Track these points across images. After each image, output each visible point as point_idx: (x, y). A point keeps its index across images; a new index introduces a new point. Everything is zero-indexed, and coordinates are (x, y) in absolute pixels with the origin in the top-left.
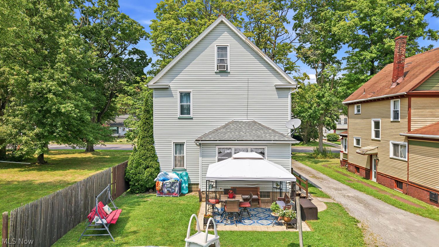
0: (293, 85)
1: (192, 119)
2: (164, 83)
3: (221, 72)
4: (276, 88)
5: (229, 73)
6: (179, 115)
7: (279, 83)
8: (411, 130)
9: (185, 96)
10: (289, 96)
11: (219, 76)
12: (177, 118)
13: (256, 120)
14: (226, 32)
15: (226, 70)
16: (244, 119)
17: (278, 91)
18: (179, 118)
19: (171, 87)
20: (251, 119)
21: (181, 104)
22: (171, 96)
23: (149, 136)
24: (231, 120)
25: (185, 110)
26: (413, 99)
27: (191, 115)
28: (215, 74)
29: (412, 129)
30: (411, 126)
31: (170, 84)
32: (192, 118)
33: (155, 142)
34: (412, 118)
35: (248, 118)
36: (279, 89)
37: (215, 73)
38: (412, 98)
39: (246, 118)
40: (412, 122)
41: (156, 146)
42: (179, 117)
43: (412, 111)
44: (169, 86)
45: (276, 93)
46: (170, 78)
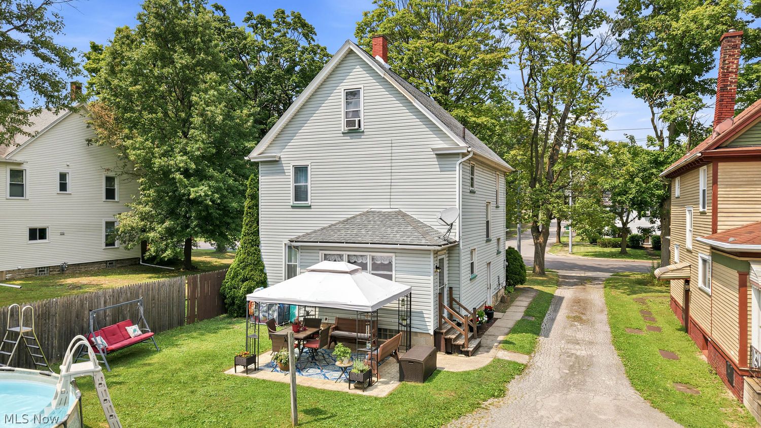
0: (462, 148)
1: (309, 207)
2: (274, 153)
3: (351, 132)
4: (436, 154)
5: (363, 132)
6: (292, 202)
7: (440, 144)
8: (719, 231)
9: (301, 171)
10: (458, 167)
11: (348, 138)
12: (290, 207)
13: (403, 210)
14: (358, 67)
15: (357, 127)
16: (384, 207)
17: (439, 159)
18: (293, 207)
19: (282, 159)
20: (397, 206)
21: (296, 184)
22: (283, 172)
23: (252, 233)
24: (365, 210)
25: (300, 194)
26: (722, 166)
27: (309, 202)
28: (342, 135)
29: (721, 228)
30: (719, 223)
31: (282, 154)
34: (719, 206)
35: (392, 207)
36: (442, 156)
37: (343, 133)
38: (720, 164)
39: (389, 207)
40: (719, 215)
41: (262, 248)
42: (292, 204)
43: (721, 191)
44: (280, 158)
45: (437, 163)
46: (282, 144)
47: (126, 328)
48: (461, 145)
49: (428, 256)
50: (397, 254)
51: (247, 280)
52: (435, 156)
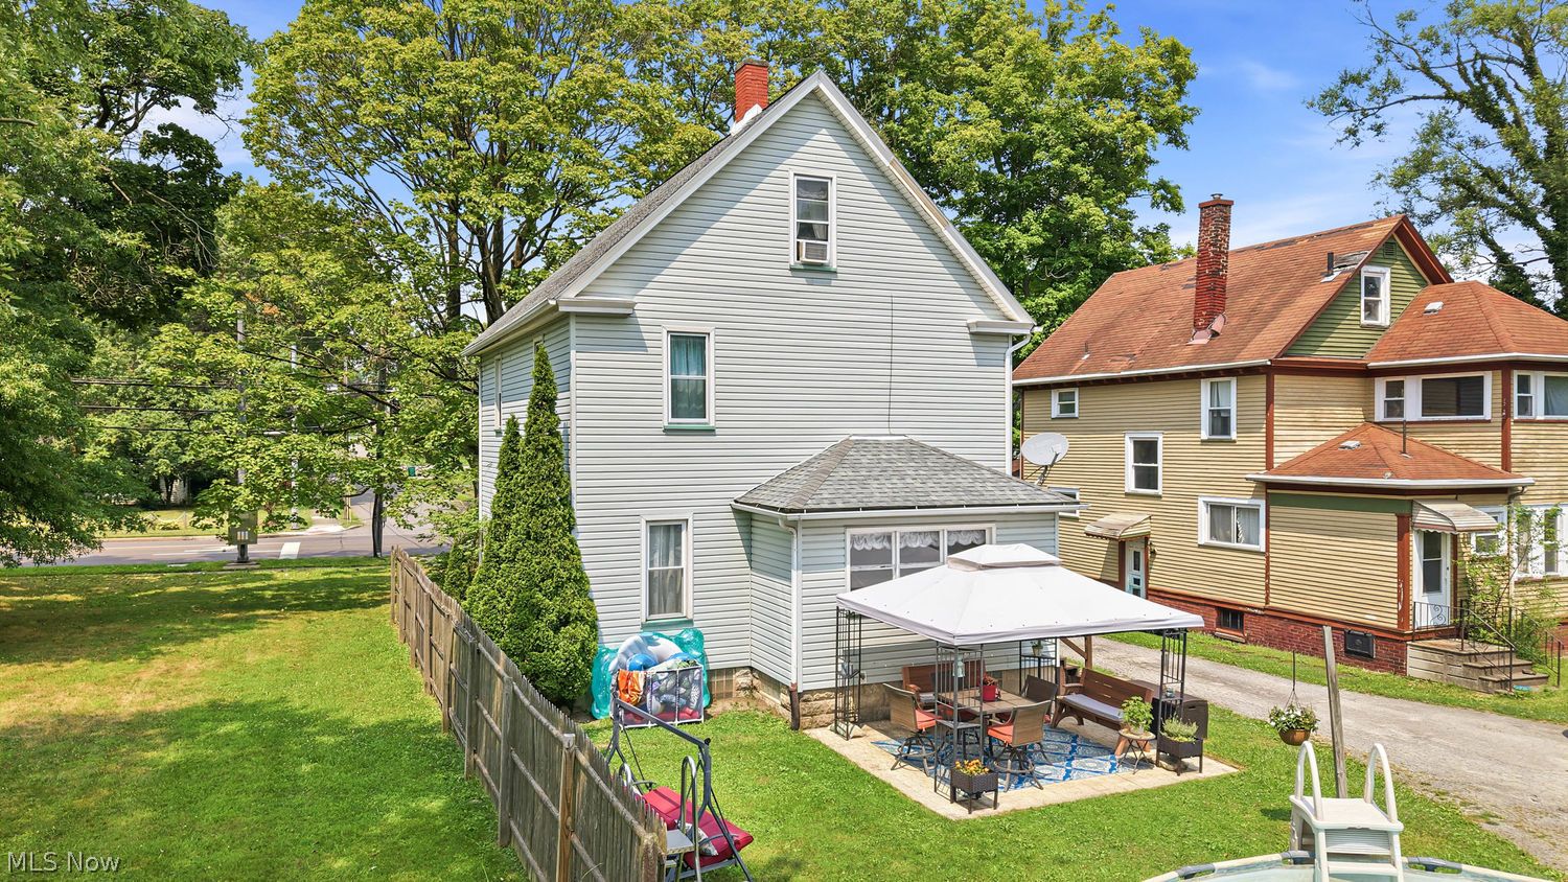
1: (711, 432)
2: (616, 294)
3: (810, 268)
4: (971, 334)
5: (833, 272)
6: (667, 419)
7: (977, 315)
8: (1275, 466)
9: (687, 346)
10: (1008, 362)
11: (803, 281)
12: (661, 431)
13: (916, 438)
14: (824, 131)
16: (878, 432)
17: (977, 343)
18: (668, 431)
19: (638, 314)
20: (899, 431)
21: (675, 377)
22: (640, 345)
24: (841, 439)
25: (688, 401)
26: (1280, 381)
27: (711, 419)
28: (789, 273)
29: (1277, 462)
30: (1275, 455)
31: (637, 299)
32: (714, 430)
33: (578, 521)
34: (1275, 432)
35: (893, 431)
36: (979, 336)
37: (791, 269)
38: (1276, 376)
39: (886, 431)
40: (1275, 443)
41: (581, 536)
42: (665, 424)
43: (1277, 413)
44: (633, 309)
45: (971, 349)
46: (636, 277)
48: (1021, 321)
52: (968, 336)
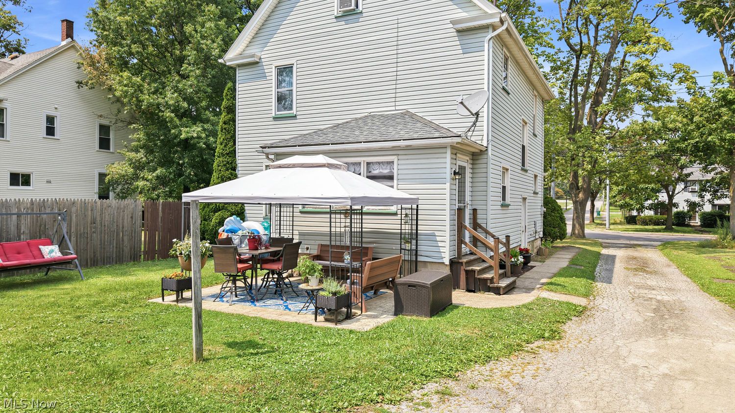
0: (492, 16)
1: (295, 117)
3: (346, 14)
4: (458, 31)
5: (361, 13)
6: (274, 112)
9: (285, 71)
10: (486, 45)
11: (343, 23)
12: (271, 119)
13: (412, 111)
15: (353, 7)
16: (387, 109)
17: (462, 38)
18: (276, 119)
19: (263, 60)
20: (402, 107)
21: (279, 90)
22: (264, 76)
23: (227, 154)
24: (363, 115)
25: (284, 102)
27: (294, 111)
28: (335, 20)
31: (263, 53)
32: (295, 116)
33: (239, 165)
35: (397, 108)
36: (462, 31)
37: (336, 18)
39: (393, 108)
41: (240, 172)
42: (274, 115)
44: (260, 59)
45: (458, 43)
46: (263, 42)
47: (41, 247)
48: (490, 12)
49: (444, 155)
50: (400, 157)
51: (220, 210)
52: (455, 34)
